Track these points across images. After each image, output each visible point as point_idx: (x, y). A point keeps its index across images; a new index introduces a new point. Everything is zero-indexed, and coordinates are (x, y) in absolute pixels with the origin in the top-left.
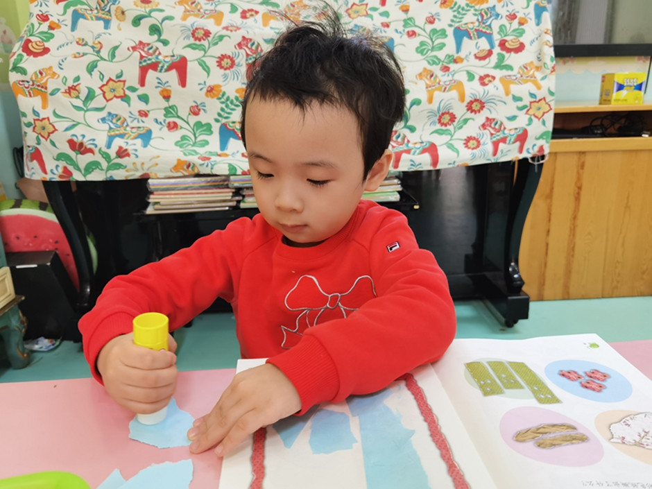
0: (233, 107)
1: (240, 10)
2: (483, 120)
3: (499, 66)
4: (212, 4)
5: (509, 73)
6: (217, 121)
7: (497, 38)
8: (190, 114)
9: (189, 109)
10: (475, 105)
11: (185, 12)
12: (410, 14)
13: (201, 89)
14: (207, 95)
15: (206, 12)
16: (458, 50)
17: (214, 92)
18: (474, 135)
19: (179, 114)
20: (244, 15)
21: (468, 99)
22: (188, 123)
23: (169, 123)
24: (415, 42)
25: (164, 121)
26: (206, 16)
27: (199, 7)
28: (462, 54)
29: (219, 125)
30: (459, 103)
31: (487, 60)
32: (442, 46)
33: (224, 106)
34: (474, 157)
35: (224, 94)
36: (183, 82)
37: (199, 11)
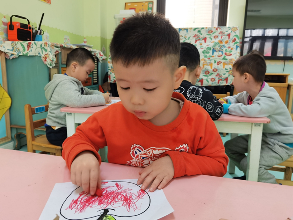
5: (226, 61)
7: (224, 52)
10: (215, 70)
16: (213, 54)
21: (213, 68)
31: (221, 57)
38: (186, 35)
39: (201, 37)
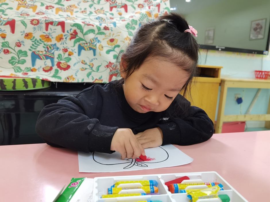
0: (38, 44)
1: (45, 6)
4: (32, 2)
6: (30, 50)
8: (15, 46)
9: (15, 44)
11: (18, 4)
13: (22, 35)
14: (25, 38)
15: (29, 5)
17: (29, 36)
19: (10, 46)
20: (47, 8)
22: (14, 50)
23: (4, 50)
25: (2, 49)
26: (29, 7)
27: (26, 3)
29: (31, 52)
33: (33, 43)
35: (34, 37)
36: (13, 31)
37: (25, 4)
39: (119, 4)
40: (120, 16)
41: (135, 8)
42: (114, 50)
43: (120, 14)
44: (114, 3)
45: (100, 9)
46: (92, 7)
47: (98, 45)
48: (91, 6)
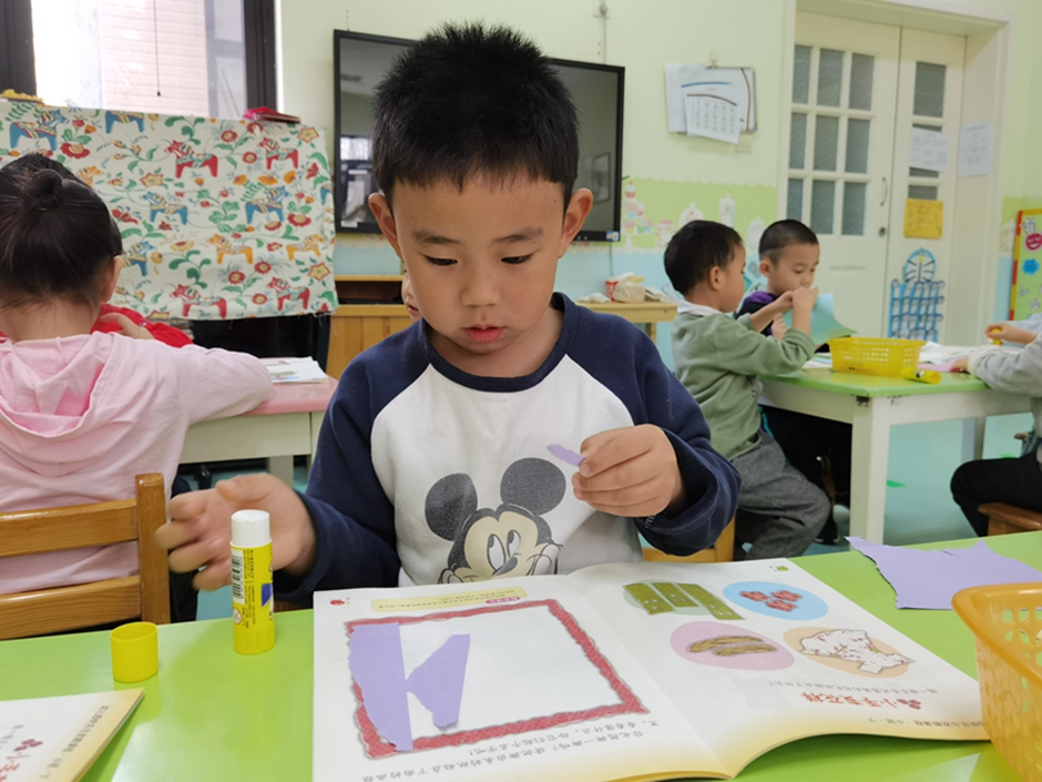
2: (270, 280)
3: (286, 236)
5: (296, 242)
7: (286, 212)
10: (263, 267)
12: (205, 187)
16: (249, 220)
18: (262, 292)
21: (255, 261)
24: (209, 211)
28: (253, 225)
30: (248, 264)
31: (276, 231)
32: (234, 217)
34: (260, 310)
38: (137, 140)
39: (199, 155)
40: (198, 188)
41: (235, 164)
42: (187, 260)
43: (200, 182)
44: (186, 154)
45: (152, 172)
46: (136, 169)
47: (149, 253)
48: (132, 167)
